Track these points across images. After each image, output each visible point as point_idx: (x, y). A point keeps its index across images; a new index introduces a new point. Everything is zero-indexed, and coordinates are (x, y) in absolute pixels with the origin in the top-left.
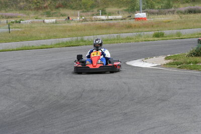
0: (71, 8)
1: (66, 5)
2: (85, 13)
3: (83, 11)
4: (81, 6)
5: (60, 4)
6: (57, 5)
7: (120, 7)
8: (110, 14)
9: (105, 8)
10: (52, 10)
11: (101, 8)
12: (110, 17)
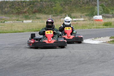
0: (45, 13)
1: (41, 10)
2: (55, 17)
3: (54, 16)
4: (52, 11)
5: (36, 10)
6: (34, 10)
7: (83, 13)
8: (74, 17)
9: (71, 13)
10: (30, 15)
11: (68, 13)
12: (74, 19)
